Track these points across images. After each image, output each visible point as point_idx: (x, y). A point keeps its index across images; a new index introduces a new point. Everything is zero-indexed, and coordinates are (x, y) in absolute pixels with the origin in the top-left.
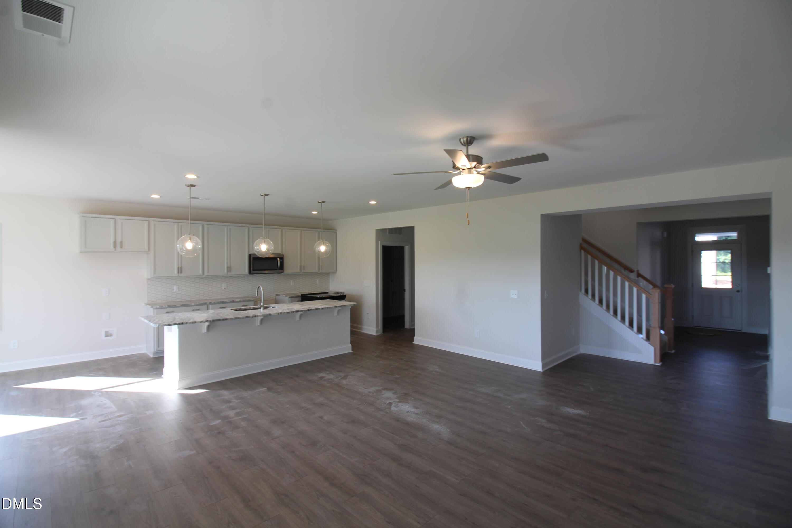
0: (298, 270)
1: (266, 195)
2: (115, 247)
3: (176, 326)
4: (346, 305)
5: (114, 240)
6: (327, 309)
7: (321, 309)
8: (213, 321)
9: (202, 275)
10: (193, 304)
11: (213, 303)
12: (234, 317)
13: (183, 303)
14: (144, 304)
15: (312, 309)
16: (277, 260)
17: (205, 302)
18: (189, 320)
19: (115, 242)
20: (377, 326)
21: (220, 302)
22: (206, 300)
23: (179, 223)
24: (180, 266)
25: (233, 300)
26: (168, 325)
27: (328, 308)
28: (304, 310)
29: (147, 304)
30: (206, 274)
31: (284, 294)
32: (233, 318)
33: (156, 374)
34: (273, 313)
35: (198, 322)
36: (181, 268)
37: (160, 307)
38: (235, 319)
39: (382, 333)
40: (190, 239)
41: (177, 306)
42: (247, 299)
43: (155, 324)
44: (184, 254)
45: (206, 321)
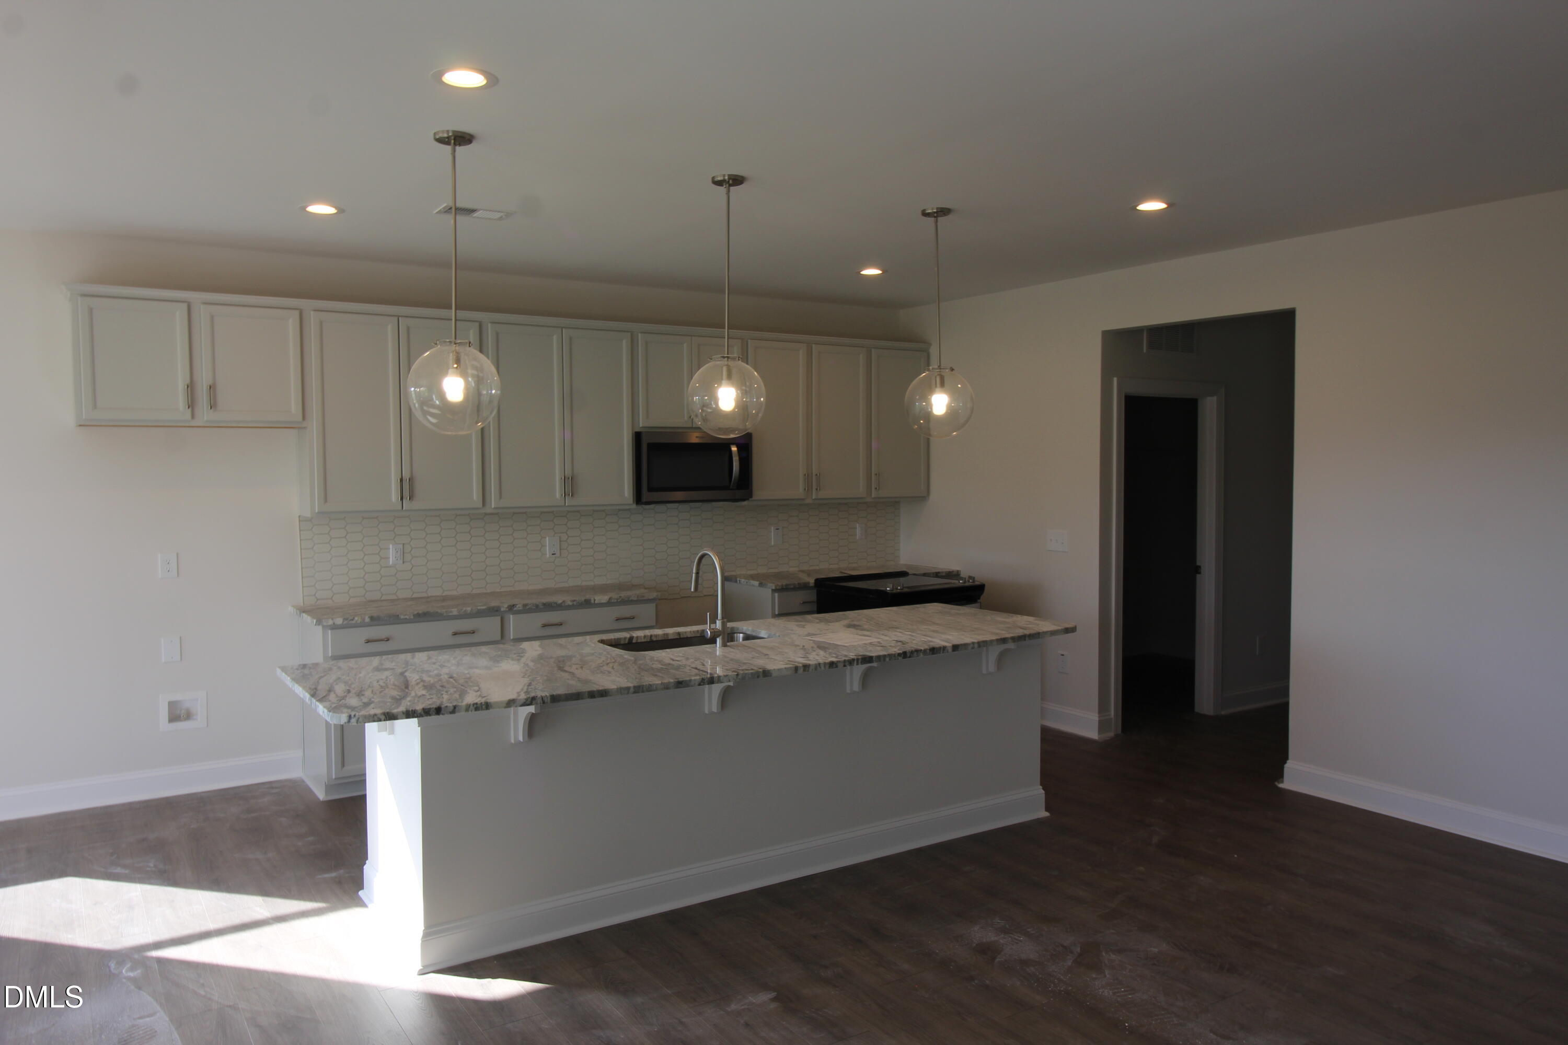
0: (798, 491)
1: (737, 180)
2: (191, 404)
3: (414, 722)
4: (1039, 634)
5: (188, 381)
6: (973, 648)
7: (950, 650)
8: (555, 699)
9: (481, 505)
10: (455, 612)
11: (519, 607)
12: (631, 685)
13: (421, 609)
14: (291, 609)
15: (917, 651)
16: (730, 451)
17: (494, 603)
18: (463, 694)
19: (191, 387)
20: (1103, 707)
21: (544, 604)
22: (493, 594)
23: (402, 316)
24: (406, 475)
25: (587, 597)
26: (383, 717)
27: (976, 646)
28: (889, 655)
29: (303, 610)
30: (493, 503)
31: (753, 577)
32: (628, 688)
33: (339, 882)
34: (775, 667)
35: (498, 705)
36: (411, 480)
37: (346, 622)
38: (635, 692)
39: (1119, 731)
40: (458, 361)
41: (402, 617)
42: (632, 594)
43: (333, 709)
44: (433, 420)
45: (527, 699)
